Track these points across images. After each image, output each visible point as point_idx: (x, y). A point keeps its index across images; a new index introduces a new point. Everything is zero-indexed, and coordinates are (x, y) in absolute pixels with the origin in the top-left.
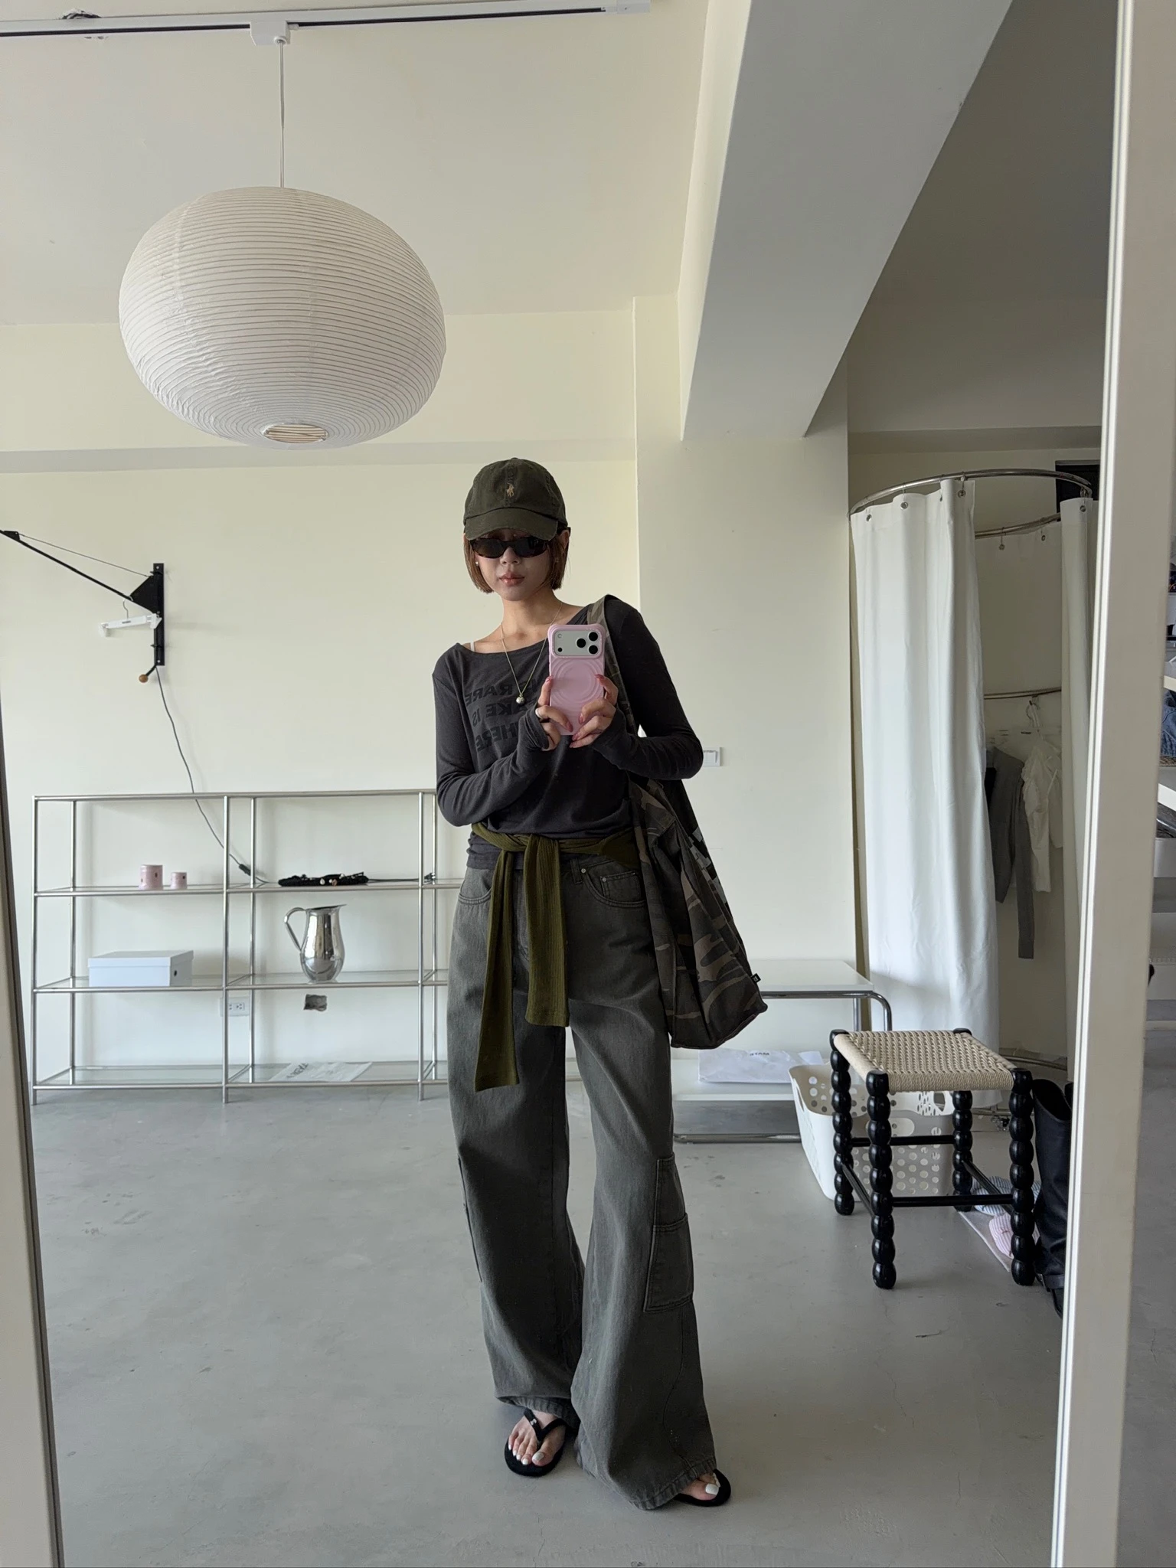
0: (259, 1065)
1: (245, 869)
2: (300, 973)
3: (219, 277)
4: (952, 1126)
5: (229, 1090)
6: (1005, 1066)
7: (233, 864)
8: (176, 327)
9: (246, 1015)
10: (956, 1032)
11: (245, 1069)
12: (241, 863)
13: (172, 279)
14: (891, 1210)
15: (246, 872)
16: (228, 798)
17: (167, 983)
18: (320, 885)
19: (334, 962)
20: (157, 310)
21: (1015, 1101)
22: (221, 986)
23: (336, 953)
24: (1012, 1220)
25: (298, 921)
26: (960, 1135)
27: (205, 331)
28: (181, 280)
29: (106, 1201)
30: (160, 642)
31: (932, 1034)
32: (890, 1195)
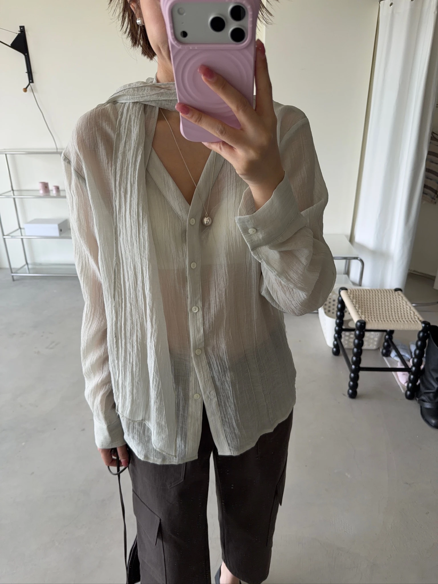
6: (418, 319)
10: (396, 290)
14: (359, 372)
17: (58, 235)
21: (421, 334)
24: (410, 377)
29: (42, 336)
30: (29, 70)
31: (385, 292)
32: (359, 366)
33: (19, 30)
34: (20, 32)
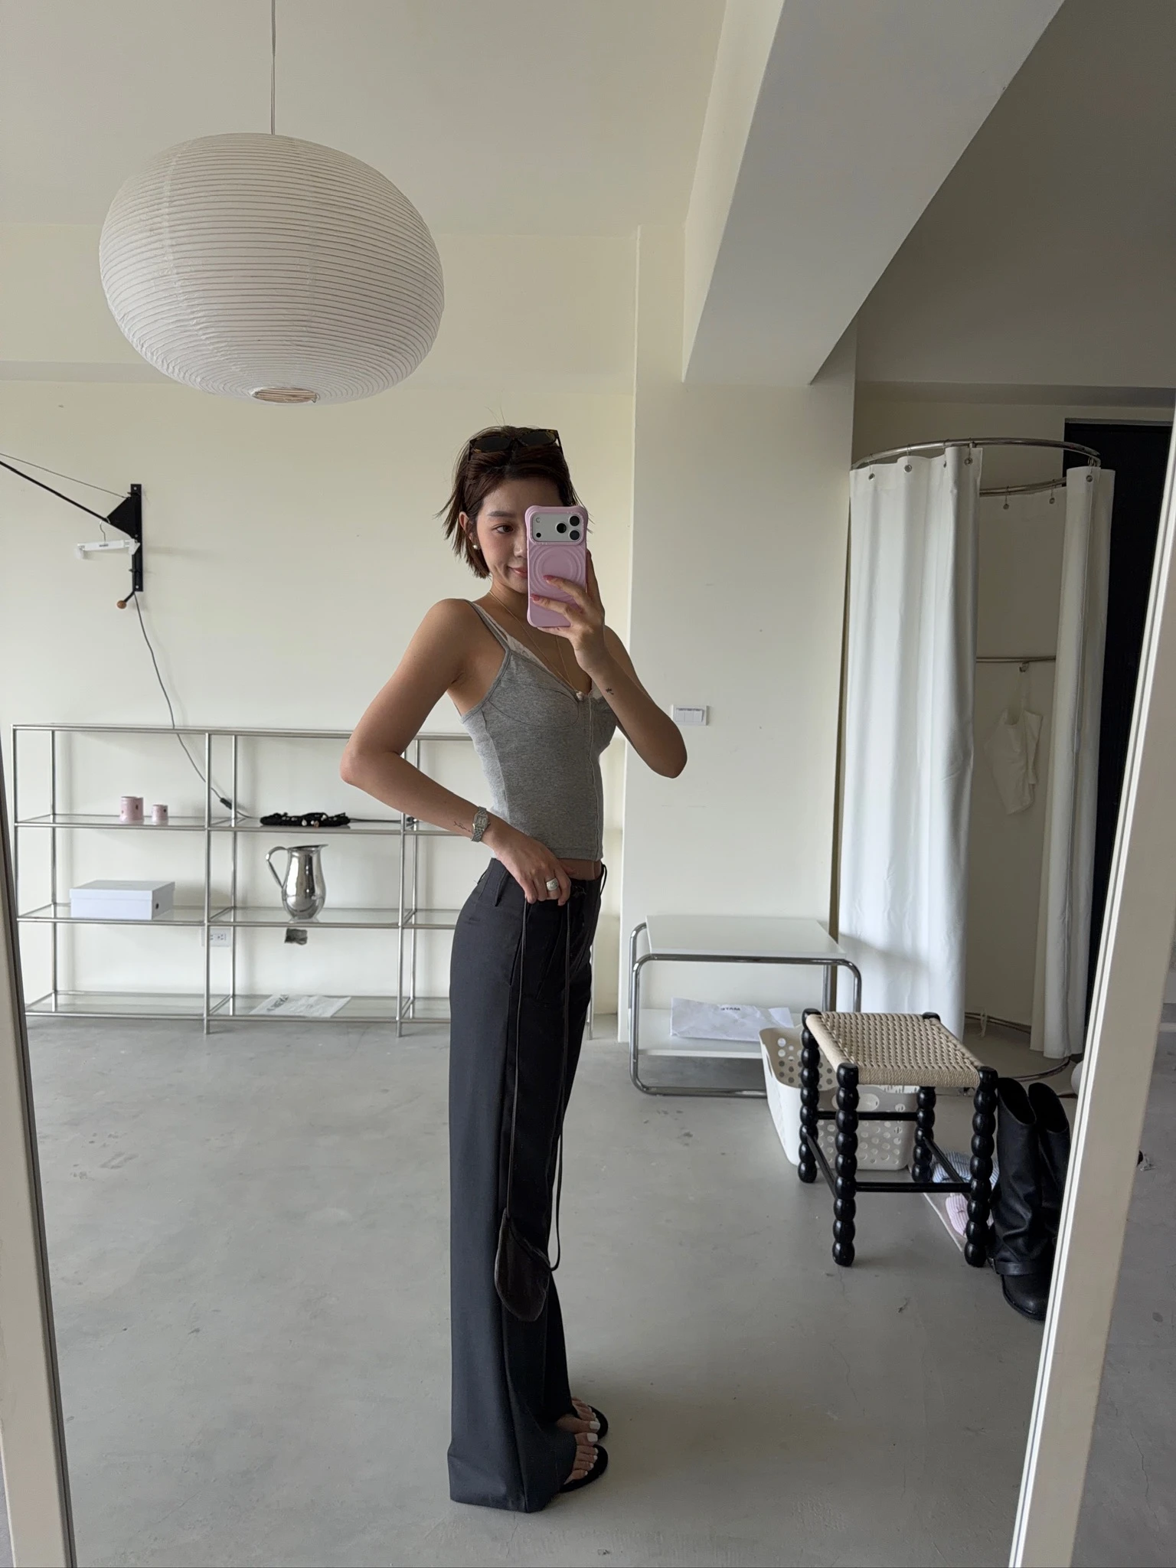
0: (242, 996)
1: (226, 802)
2: (280, 909)
3: (211, 238)
4: (916, 1102)
5: (211, 1023)
6: (972, 1063)
7: (215, 800)
8: (165, 287)
9: (228, 946)
10: (926, 1016)
11: (226, 998)
12: (222, 796)
13: (161, 237)
14: (854, 1194)
15: (227, 806)
16: (209, 735)
17: (149, 917)
18: (300, 825)
19: (315, 901)
20: (145, 267)
21: (980, 1098)
22: (203, 921)
23: (318, 891)
24: (969, 1206)
25: (280, 859)
26: (924, 1113)
27: (196, 295)
28: (171, 238)
29: (92, 1142)
30: (138, 568)
31: (902, 1018)
32: (854, 1179)
33: (130, 491)
34: (129, 496)
